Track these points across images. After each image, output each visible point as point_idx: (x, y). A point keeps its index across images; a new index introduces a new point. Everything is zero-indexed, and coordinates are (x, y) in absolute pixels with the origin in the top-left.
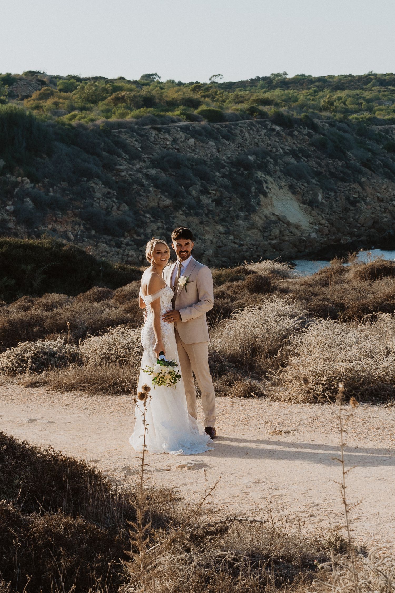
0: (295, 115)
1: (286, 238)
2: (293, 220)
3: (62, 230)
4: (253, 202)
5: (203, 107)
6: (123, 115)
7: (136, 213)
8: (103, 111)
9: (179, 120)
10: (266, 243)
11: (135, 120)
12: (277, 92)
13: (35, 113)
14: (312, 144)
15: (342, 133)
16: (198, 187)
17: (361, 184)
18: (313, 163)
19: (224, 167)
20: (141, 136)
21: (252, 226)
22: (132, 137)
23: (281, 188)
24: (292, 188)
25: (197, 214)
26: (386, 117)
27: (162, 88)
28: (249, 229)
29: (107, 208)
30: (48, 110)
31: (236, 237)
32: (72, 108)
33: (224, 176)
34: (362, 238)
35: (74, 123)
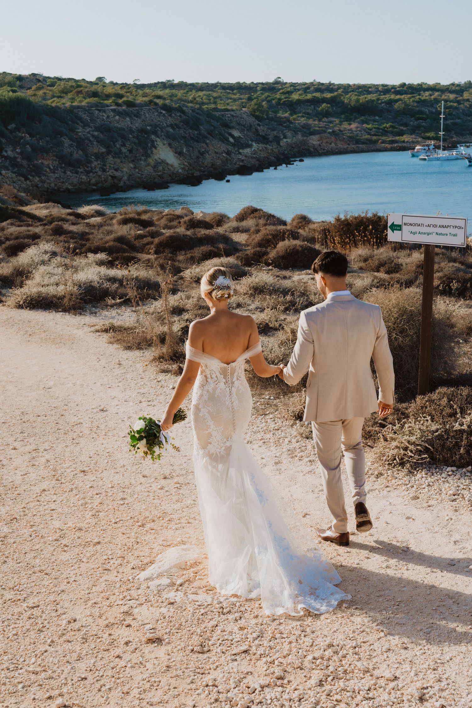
0: (174, 105)
1: (166, 172)
2: (170, 162)
3: (46, 163)
4: (149, 152)
5: (125, 99)
6: (80, 102)
7: (86, 156)
8: (70, 99)
9: (111, 106)
10: (155, 174)
11: (87, 105)
12: (167, 91)
13: (32, 99)
14: (181, 122)
15: (198, 116)
16: (120, 143)
17: (207, 144)
18: (182, 131)
19: (134, 132)
20: (90, 113)
21: (148, 165)
22: (85, 114)
23: (164, 144)
24: (170, 145)
25: (119, 157)
26: (223, 108)
27: (104, 86)
28: (147, 166)
29: (71, 152)
30: (40, 97)
31: (139, 170)
32: (53, 96)
33: (134, 137)
34: (206, 173)
35: (54, 105)
